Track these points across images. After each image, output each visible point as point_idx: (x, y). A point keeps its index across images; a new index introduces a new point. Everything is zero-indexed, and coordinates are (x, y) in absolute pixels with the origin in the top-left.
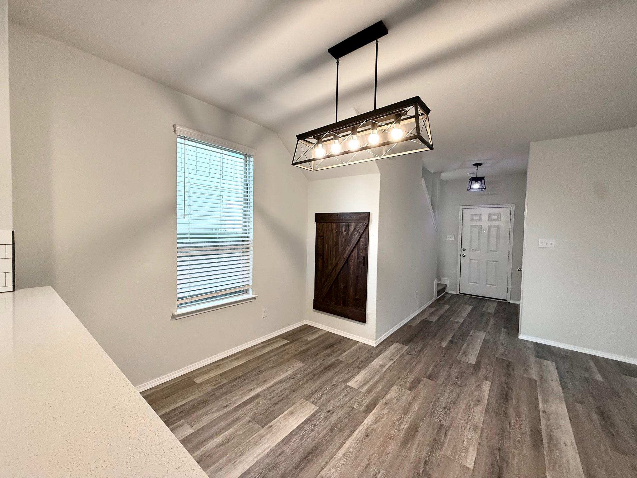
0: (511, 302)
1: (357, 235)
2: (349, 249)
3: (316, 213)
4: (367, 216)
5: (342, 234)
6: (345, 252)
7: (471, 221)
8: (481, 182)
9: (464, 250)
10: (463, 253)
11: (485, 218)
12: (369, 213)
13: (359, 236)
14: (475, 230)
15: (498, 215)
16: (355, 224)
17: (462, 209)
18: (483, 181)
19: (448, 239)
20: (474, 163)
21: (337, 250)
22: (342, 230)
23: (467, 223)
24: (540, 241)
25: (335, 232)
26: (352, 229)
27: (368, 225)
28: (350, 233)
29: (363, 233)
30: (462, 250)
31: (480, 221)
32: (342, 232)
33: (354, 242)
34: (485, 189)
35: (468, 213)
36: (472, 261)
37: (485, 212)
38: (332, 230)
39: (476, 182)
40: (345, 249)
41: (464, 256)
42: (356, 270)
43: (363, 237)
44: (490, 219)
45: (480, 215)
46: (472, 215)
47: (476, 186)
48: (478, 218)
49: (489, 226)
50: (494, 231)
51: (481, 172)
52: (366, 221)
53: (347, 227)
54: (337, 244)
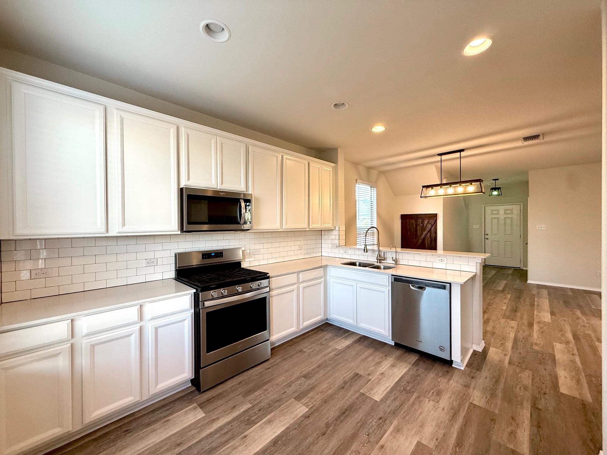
0: (523, 269)
1: (430, 226)
2: (425, 233)
3: (401, 215)
4: (435, 216)
5: (419, 226)
6: (422, 235)
7: (492, 214)
8: (499, 190)
9: (487, 235)
10: (486, 236)
11: (502, 212)
12: (437, 214)
13: (431, 226)
14: (495, 221)
15: (511, 210)
16: (428, 220)
17: (484, 207)
18: (500, 190)
19: (474, 227)
20: (493, 179)
21: (416, 234)
22: (419, 223)
23: (489, 217)
24: (537, 226)
25: (414, 225)
26: (426, 222)
27: (436, 220)
28: (425, 225)
29: (433, 225)
30: (485, 235)
31: (498, 214)
32: (419, 224)
33: (428, 229)
34: (501, 195)
35: (489, 209)
36: (493, 242)
37: (502, 209)
38: (413, 224)
39: (495, 190)
40: (422, 234)
41: (488, 239)
42: (429, 245)
43: (433, 226)
44: (505, 213)
45: (498, 211)
46: (492, 211)
47: (495, 193)
48: (496, 212)
49: (505, 218)
50: (508, 221)
51: (498, 184)
52: (435, 218)
53: (423, 222)
54: (416, 231)
